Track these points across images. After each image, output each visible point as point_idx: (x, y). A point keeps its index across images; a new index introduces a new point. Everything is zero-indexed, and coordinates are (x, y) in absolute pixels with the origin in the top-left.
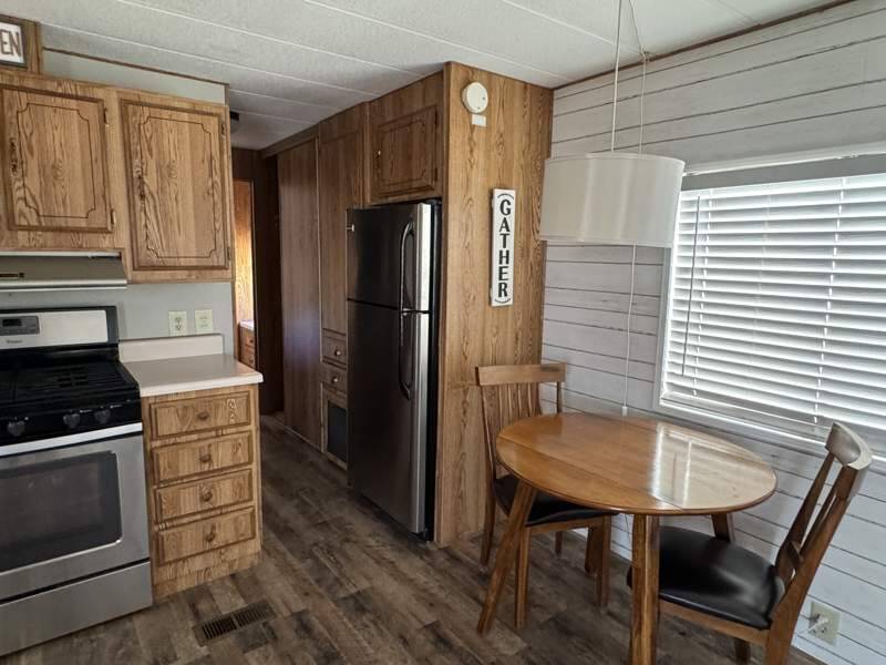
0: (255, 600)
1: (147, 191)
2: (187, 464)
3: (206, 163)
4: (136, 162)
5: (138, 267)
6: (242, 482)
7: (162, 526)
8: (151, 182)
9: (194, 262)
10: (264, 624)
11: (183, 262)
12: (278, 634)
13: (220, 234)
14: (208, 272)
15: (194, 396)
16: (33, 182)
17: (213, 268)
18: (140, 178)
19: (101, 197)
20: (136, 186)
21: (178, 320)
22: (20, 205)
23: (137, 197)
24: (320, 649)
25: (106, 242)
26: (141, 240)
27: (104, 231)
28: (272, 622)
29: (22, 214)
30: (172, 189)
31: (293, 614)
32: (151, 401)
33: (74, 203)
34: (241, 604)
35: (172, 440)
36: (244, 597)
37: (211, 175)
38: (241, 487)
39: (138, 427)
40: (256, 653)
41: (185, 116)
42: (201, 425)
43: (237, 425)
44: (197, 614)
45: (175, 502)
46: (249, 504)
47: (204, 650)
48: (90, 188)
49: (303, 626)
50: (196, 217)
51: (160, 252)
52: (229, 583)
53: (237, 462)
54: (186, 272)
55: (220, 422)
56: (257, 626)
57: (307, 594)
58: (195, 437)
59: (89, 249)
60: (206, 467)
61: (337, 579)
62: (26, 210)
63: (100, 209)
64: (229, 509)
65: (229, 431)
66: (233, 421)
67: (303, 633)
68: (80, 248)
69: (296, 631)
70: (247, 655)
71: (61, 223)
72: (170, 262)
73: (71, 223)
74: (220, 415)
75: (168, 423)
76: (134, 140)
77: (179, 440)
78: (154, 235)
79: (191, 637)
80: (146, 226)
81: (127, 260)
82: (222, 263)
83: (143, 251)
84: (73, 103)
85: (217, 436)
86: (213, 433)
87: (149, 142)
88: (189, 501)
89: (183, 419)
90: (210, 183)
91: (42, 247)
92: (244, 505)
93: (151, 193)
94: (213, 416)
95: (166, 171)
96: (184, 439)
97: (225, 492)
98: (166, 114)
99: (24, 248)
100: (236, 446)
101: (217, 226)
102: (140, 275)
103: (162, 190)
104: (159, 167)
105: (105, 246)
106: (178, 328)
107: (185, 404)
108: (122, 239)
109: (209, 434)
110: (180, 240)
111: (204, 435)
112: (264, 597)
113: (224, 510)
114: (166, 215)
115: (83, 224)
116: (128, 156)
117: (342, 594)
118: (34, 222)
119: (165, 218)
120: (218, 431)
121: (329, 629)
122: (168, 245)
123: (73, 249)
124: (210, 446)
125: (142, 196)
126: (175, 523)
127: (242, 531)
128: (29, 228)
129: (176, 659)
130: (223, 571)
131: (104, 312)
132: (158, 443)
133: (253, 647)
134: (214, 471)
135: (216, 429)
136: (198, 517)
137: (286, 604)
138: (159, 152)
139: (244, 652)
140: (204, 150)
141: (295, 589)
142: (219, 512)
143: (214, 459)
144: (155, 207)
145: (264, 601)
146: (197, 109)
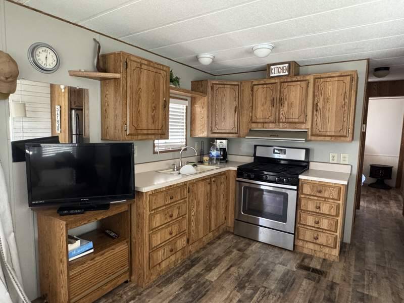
0: (324, 270)
1: (318, 108)
2: (311, 207)
3: (343, 95)
4: (316, 98)
5: (312, 135)
6: (332, 223)
7: (301, 226)
8: (320, 105)
9: (333, 134)
10: (319, 277)
11: (328, 134)
12: (320, 282)
13: (346, 123)
14: (339, 138)
15: (317, 183)
16: (285, 109)
17: (341, 136)
18: (317, 104)
19: (304, 112)
20: (315, 107)
21: (333, 157)
22: (281, 116)
23: (315, 111)
24: (329, 295)
25: (303, 126)
26: (314, 125)
27: (303, 123)
28: (322, 278)
29: (282, 118)
30: (328, 107)
31: (332, 282)
32: (303, 181)
33: (295, 114)
34: (318, 267)
35: (308, 197)
36: (321, 266)
37: (344, 100)
38: (332, 225)
39: (295, 188)
40: (308, 281)
41: (336, 79)
42: (318, 194)
43: (333, 199)
44: (303, 260)
45: (305, 219)
46: (335, 234)
47: (295, 269)
48: (300, 109)
49: (332, 286)
50: (336, 116)
51: (320, 130)
52: (321, 260)
53: (330, 214)
54: (330, 138)
55: (326, 196)
56: (316, 276)
57: (345, 280)
58: (316, 198)
59: (298, 129)
60: (318, 211)
61: (364, 285)
62: (283, 117)
63: (302, 116)
64: (326, 232)
65: (330, 200)
66: (331, 197)
67: (329, 288)
68: (296, 128)
69: (327, 286)
70: (305, 279)
71: (291, 120)
72: (323, 134)
73: (294, 120)
74: (326, 193)
75: (307, 190)
76: (316, 91)
77: (310, 197)
78: (319, 123)
79: (295, 265)
80: (316, 121)
81: (309, 133)
82: (345, 134)
83: (314, 130)
84: (299, 83)
85: (325, 201)
86: (323, 199)
87: (321, 91)
88: (310, 221)
89: (312, 190)
90: (344, 103)
91: (286, 128)
92: (332, 233)
93: (320, 109)
94: (323, 192)
95: (326, 100)
96: (312, 197)
97: (325, 224)
98: (329, 79)
99: (281, 128)
100: (331, 207)
101: (345, 120)
102: (313, 138)
103: (324, 107)
104: (324, 99)
105: (303, 128)
106: (333, 160)
107: (313, 184)
108: (309, 125)
109: (321, 199)
110: (329, 125)
111: (319, 199)
112: (328, 271)
113: (324, 231)
114: (324, 116)
115: (297, 121)
116: (314, 96)
117: (360, 290)
118: (284, 121)
119: (324, 118)
120: (326, 199)
121: (340, 294)
122: (324, 128)
123: (294, 129)
124: (320, 203)
125: (317, 110)
126: (305, 227)
127: (329, 242)
128: (283, 123)
129: (286, 266)
130: (322, 255)
131: (304, 150)
132: (303, 196)
133: (309, 279)
134: (320, 213)
135: (325, 198)
136: (314, 229)
137: (333, 277)
138: (325, 94)
139: (305, 278)
140: (343, 89)
141: (342, 277)
142: (322, 230)
143: (321, 209)
144: (321, 114)
145: (327, 272)
146: (343, 74)
